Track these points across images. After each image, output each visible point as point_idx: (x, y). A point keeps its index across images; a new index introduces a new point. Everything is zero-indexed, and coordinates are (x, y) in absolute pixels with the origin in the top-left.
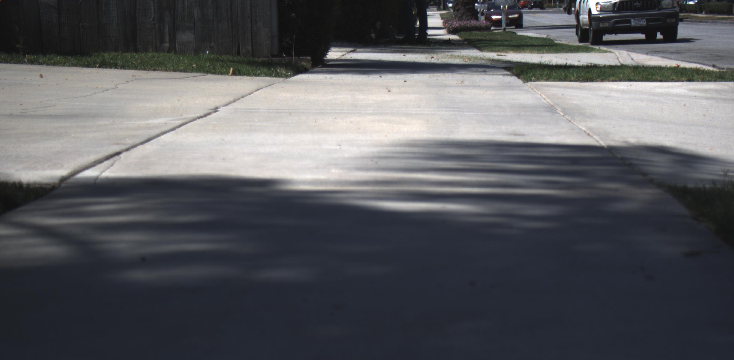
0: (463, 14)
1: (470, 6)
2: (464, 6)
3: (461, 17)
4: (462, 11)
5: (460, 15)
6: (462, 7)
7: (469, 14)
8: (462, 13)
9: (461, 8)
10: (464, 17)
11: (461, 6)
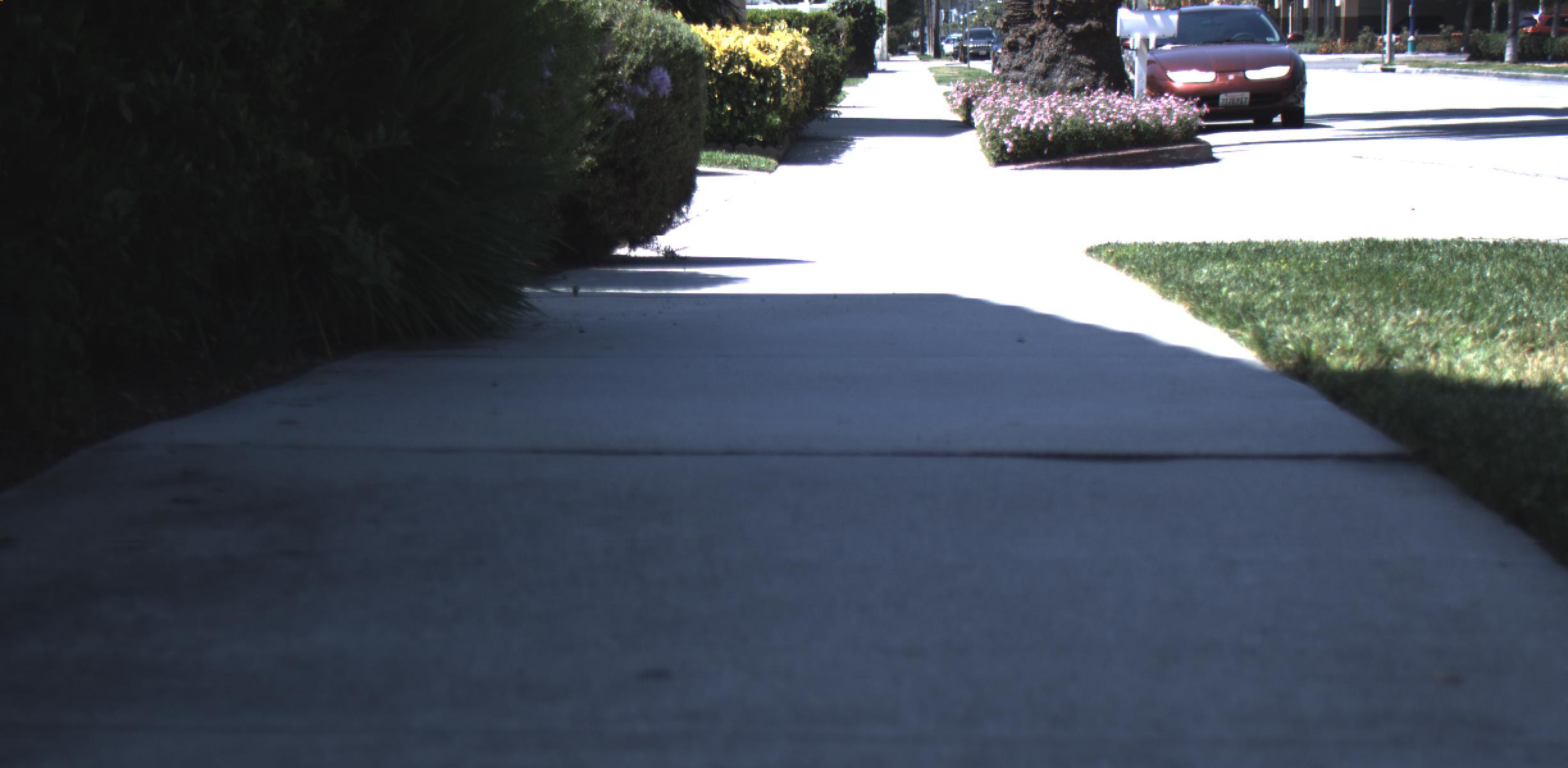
0: (1054, 60)
1: (1086, 24)
2: (1060, 22)
3: (1045, 75)
4: (1048, 46)
5: (1039, 66)
6: (1051, 26)
7: (1082, 59)
8: (1046, 55)
9: (1045, 30)
10: (1059, 78)
11: (1043, 23)
